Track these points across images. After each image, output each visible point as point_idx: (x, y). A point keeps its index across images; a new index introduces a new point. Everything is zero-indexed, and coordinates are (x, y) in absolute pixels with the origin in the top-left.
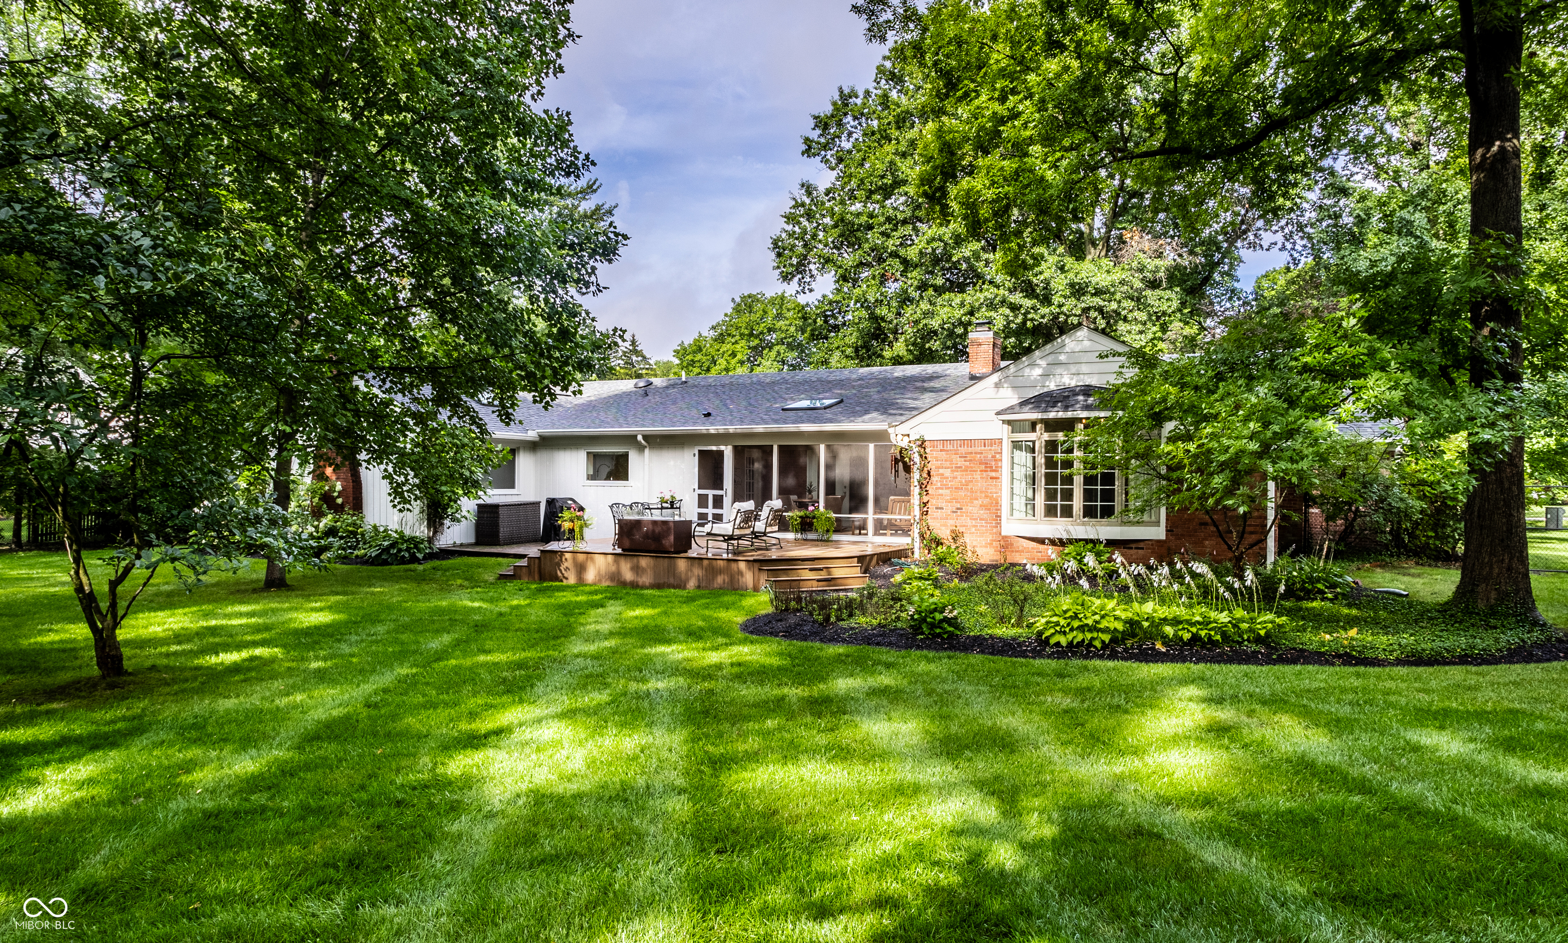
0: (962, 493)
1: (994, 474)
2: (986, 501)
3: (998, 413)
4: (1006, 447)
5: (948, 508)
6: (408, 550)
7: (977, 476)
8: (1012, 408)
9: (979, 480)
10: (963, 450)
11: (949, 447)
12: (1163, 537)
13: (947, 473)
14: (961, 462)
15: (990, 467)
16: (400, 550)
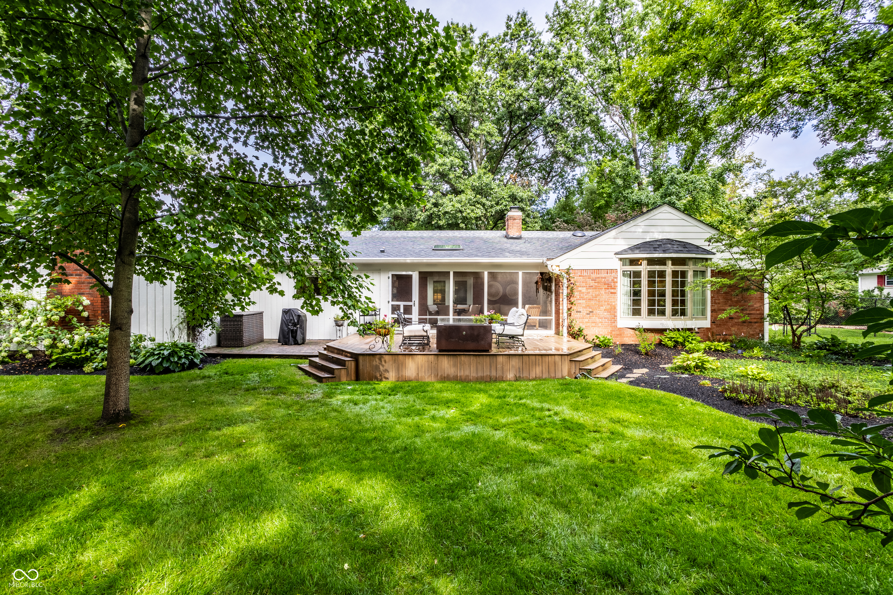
0: (593, 302)
1: (613, 291)
2: (608, 307)
3: (616, 254)
4: (620, 274)
5: (584, 312)
6: (186, 357)
7: (603, 292)
8: (625, 251)
9: (604, 294)
10: (594, 276)
11: (585, 274)
12: (709, 326)
13: (584, 290)
14: (592, 283)
15: (611, 286)
16: (180, 358)
